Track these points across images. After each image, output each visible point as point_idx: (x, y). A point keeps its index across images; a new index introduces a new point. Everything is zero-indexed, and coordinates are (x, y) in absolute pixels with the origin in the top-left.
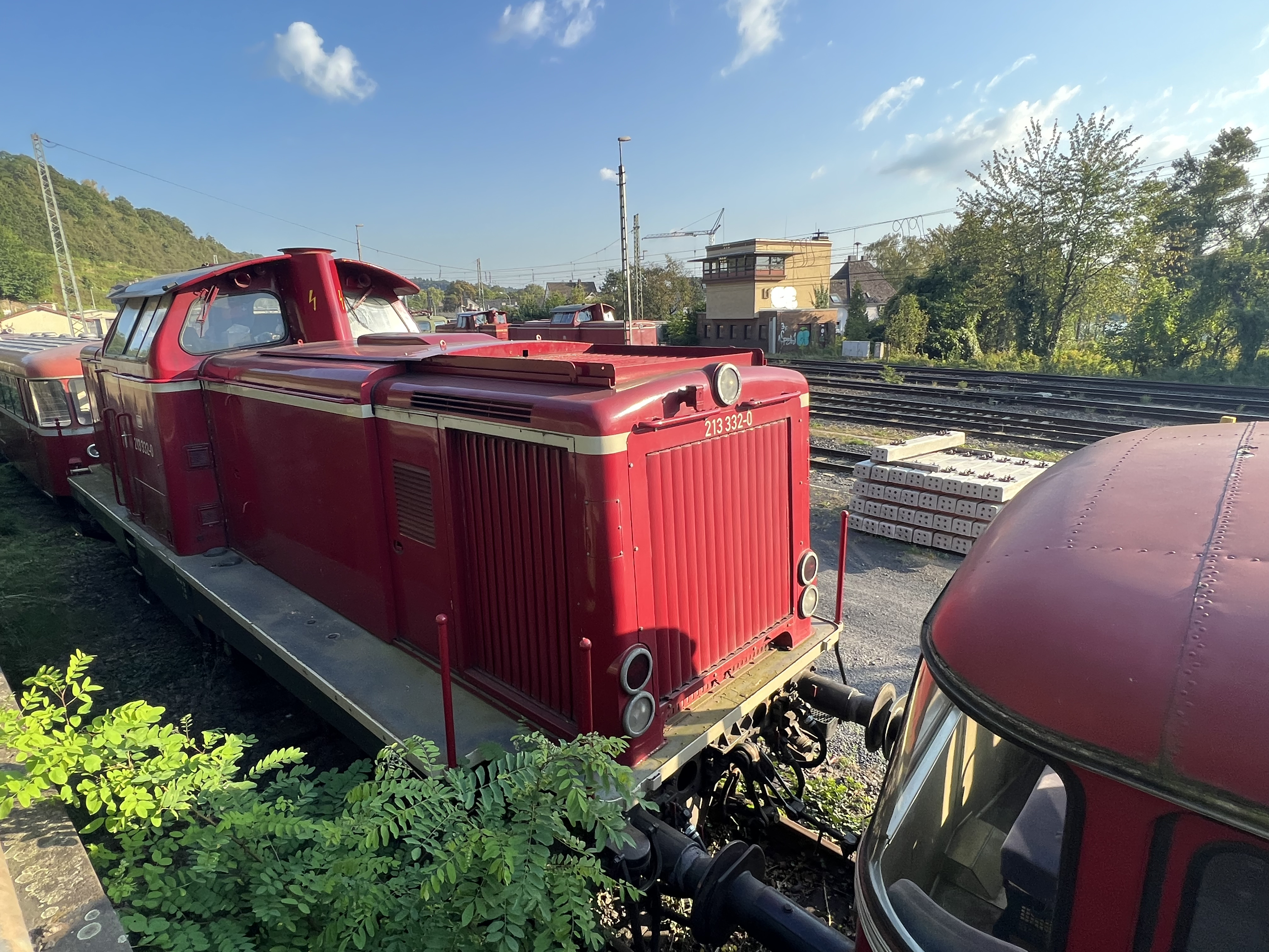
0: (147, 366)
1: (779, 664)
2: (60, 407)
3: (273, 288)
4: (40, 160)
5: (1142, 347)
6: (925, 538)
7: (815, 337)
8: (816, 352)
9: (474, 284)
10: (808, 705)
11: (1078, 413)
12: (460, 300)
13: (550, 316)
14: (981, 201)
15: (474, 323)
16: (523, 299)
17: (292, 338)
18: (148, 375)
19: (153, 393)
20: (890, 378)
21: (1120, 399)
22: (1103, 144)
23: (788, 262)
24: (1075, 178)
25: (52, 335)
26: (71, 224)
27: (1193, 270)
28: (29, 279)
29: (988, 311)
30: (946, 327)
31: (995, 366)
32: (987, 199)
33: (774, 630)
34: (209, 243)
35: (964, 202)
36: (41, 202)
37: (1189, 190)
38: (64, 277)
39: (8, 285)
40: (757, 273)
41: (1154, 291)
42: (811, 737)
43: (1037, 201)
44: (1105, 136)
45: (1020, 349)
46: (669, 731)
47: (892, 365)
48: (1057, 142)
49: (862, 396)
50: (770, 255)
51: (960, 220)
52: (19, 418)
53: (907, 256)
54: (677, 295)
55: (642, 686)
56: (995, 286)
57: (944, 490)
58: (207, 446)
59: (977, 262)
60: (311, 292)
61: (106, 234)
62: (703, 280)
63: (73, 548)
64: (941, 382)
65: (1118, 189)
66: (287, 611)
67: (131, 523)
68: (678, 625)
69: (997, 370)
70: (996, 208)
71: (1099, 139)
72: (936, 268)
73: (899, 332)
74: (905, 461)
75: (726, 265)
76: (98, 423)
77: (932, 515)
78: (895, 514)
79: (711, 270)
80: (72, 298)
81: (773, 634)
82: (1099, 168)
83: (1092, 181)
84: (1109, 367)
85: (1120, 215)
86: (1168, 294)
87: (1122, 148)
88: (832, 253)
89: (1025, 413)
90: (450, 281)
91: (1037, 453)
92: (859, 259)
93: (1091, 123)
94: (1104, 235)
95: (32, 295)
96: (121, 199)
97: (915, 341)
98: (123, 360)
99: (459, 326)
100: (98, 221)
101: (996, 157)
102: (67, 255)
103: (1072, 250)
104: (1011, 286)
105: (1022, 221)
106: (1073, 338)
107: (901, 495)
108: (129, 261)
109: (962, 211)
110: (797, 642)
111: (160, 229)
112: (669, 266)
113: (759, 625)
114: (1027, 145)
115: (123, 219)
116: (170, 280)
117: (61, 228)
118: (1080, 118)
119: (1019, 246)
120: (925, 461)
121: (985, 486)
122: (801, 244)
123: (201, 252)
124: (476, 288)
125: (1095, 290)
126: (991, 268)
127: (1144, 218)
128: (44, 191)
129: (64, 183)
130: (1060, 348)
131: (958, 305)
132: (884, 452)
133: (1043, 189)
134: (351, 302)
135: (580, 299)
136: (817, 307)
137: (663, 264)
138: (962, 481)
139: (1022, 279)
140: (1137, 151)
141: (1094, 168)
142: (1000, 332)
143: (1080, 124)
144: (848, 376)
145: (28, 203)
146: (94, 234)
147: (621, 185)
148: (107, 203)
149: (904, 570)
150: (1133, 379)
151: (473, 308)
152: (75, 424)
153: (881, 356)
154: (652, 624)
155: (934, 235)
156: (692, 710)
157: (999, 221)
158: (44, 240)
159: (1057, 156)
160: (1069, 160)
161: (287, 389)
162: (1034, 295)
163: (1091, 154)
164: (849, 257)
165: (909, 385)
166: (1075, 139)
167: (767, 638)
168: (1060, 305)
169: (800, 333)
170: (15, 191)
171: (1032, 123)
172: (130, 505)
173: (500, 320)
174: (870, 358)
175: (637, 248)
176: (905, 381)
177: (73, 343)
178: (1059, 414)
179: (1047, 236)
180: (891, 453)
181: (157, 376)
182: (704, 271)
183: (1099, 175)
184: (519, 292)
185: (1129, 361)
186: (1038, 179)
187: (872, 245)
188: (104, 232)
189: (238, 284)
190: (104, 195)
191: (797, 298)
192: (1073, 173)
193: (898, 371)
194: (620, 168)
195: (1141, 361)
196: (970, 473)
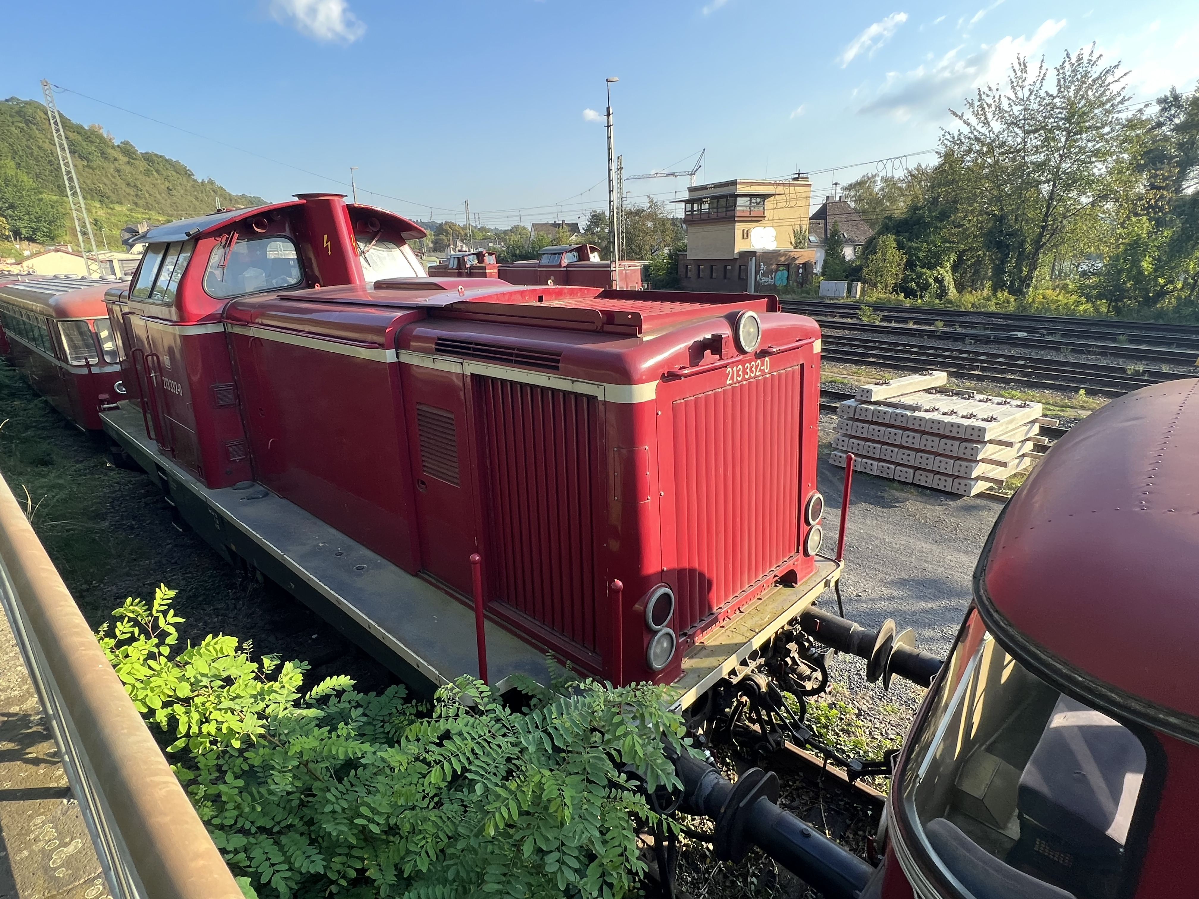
0: (174, 309)
1: (785, 600)
2: (87, 346)
3: (287, 233)
4: (51, 105)
5: (1118, 287)
6: (906, 475)
7: (793, 277)
8: (794, 292)
9: (461, 225)
10: (811, 639)
11: (1055, 353)
12: (449, 240)
13: (538, 256)
14: (963, 140)
15: (465, 263)
16: (510, 240)
17: (307, 281)
18: (174, 318)
19: (181, 336)
20: (867, 317)
21: (1096, 339)
22: (1090, 81)
23: (769, 203)
24: (1060, 116)
25: (74, 277)
26: (80, 167)
27: (1175, 209)
28: (45, 221)
29: (965, 251)
30: (922, 267)
31: (970, 306)
32: (969, 138)
33: (782, 568)
34: (211, 186)
35: (946, 142)
36: (52, 146)
37: (1172, 127)
38: (79, 220)
39: (25, 227)
40: (737, 214)
41: (1133, 231)
42: (809, 667)
43: (1019, 140)
44: (1092, 73)
45: (995, 290)
46: (686, 663)
47: (869, 305)
48: (1043, 79)
49: (840, 335)
50: (751, 196)
51: (940, 160)
52: (49, 356)
53: (884, 196)
54: (658, 236)
55: (665, 623)
56: (973, 226)
57: (928, 429)
58: (231, 385)
59: (955, 202)
60: (326, 236)
61: (114, 177)
62: (685, 221)
63: (106, 478)
64: (917, 321)
65: (1103, 126)
66: (315, 543)
67: (162, 457)
68: (696, 566)
69: (972, 310)
70: (976, 147)
71: (1086, 74)
72: (914, 208)
73: (876, 273)
74: (889, 400)
75: (707, 206)
76: (124, 361)
77: (914, 453)
78: (878, 451)
79: (692, 210)
80: (87, 240)
81: (781, 572)
82: (1085, 105)
83: (1077, 119)
84: (1085, 308)
85: (1104, 154)
86: (1148, 233)
87: (1109, 84)
88: (812, 194)
89: (1001, 353)
90: (439, 222)
91: (1014, 392)
92: (837, 199)
93: (1080, 59)
94: (1086, 174)
95: (49, 236)
96: (126, 143)
97: (891, 281)
98: (149, 303)
99: (450, 266)
100: (106, 165)
101: (980, 95)
102: (80, 198)
103: (1053, 190)
104: (990, 225)
105: (1003, 161)
106: (1048, 278)
107: (884, 433)
108: (136, 204)
109: (943, 150)
110: (801, 579)
111: (165, 174)
112: (650, 207)
113: (768, 564)
114: (1012, 82)
115: (129, 163)
116: (191, 225)
117: (73, 171)
118: (1068, 54)
119: (999, 187)
120: (908, 400)
121: (969, 426)
122: (784, 185)
123: (204, 195)
124: (464, 228)
125: (1073, 231)
126: (970, 209)
127: (1126, 156)
128: (55, 135)
129: (72, 128)
130: (1036, 288)
131: (935, 246)
132: (869, 392)
133: (1027, 127)
134: (361, 245)
135: (564, 240)
136: (795, 248)
137: (644, 204)
138: (946, 421)
139: (1001, 219)
140: (1124, 88)
141: (1080, 106)
142: (976, 272)
143: (1067, 60)
144: (826, 316)
145: (40, 148)
146: (103, 178)
147: (609, 126)
148: (113, 147)
149: (886, 505)
150: (1109, 319)
151: (464, 249)
152: (102, 362)
153: (858, 296)
154: (675, 565)
155: (912, 175)
156: (706, 643)
157: (980, 161)
158: (56, 184)
159: (1042, 93)
160: (1054, 98)
161: (309, 333)
162: (1012, 235)
163: (1077, 91)
164: (828, 197)
165: (886, 324)
166: (1061, 76)
167: (775, 576)
168: (1038, 245)
169: (779, 273)
170: (27, 136)
171: (1019, 59)
172: (161, 439)
173: (490, 260)
174: (847, 297)
175: (620, 189)
176: (882, 320)
177: (96, 285)
178: (1035, 354)
179: (1028, 174)
180: (876, 392)
181: (183, 319)
182: (686, 211)
183: (1084, 113)
184: (505, 232)
185: (1104, 301)
186: (1021, 117)
187: (851, 185)
188: (112, 175)
189: (257, 229)
190: (110, 139)
191: (776, 238)
192: (1057, 111)
193: (875, 310)
194: (608, 109)
195: (1116, 301)
196: (953, 413)
